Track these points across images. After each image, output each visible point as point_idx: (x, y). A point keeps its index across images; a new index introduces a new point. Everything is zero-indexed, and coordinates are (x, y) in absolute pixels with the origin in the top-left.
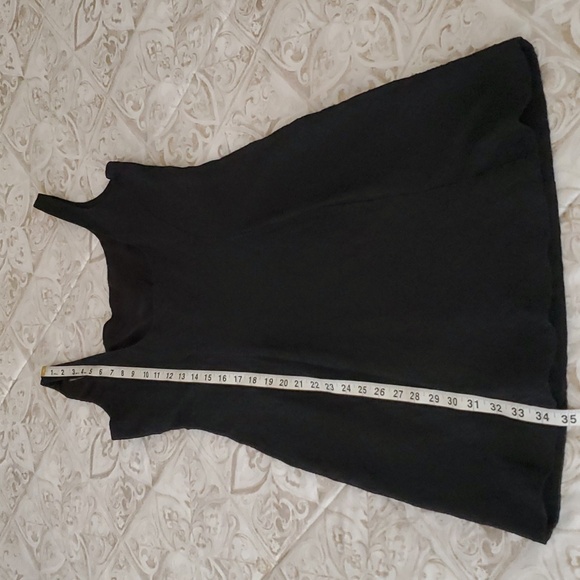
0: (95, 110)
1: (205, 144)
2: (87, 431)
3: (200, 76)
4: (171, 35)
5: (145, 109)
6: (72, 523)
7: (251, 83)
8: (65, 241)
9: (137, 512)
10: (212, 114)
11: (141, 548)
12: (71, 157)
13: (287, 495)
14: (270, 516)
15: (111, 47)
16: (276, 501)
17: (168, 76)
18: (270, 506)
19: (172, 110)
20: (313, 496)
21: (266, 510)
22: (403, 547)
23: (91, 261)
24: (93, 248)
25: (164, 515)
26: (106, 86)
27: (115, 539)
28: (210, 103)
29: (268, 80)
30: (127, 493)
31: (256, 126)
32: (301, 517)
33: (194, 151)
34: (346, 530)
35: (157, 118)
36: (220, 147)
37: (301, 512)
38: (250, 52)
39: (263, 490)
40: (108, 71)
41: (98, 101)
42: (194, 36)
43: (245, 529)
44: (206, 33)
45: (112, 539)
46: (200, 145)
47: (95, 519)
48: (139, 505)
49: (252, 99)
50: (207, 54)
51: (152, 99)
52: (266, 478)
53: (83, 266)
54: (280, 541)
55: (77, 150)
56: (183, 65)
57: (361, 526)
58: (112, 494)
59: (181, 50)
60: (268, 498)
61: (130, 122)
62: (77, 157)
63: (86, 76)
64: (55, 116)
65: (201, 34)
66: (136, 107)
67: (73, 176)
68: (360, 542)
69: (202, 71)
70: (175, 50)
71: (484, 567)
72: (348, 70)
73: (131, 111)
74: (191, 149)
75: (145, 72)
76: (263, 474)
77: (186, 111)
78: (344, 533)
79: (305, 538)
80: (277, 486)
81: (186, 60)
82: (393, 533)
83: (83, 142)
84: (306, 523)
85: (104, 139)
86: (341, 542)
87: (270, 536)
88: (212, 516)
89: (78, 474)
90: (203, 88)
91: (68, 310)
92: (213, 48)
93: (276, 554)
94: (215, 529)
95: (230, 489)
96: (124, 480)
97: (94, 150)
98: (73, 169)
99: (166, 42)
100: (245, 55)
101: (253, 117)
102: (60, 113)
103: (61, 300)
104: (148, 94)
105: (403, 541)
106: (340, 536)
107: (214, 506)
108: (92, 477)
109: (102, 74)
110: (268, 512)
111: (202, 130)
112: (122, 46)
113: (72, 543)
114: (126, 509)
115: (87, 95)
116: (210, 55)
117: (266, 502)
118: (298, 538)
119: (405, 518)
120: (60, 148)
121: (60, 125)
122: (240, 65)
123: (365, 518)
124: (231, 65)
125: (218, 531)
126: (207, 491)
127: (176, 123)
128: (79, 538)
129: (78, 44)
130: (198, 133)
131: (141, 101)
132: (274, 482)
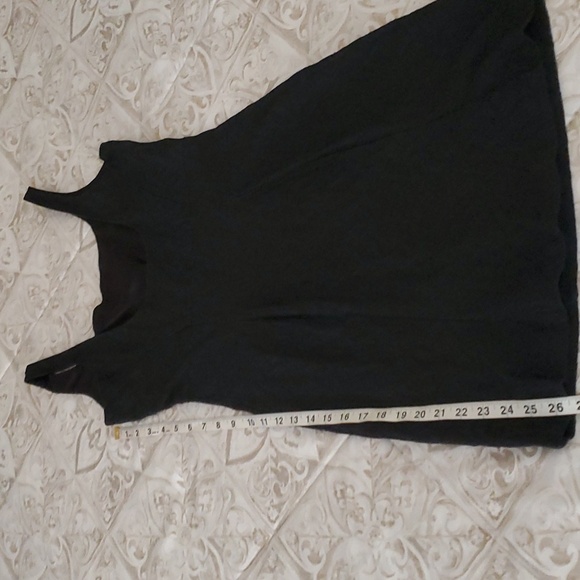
0: (89, 97)
1: (201, 115)
2: (73, 425)
3: (198, 49)
4: (169, 12)
5: (140, 89)
6: (54, 525)
7: (249, 48)
8: (55, 234)
9: (125, 501)
10: (209, 83)
11: (129, 540)
12: (63, 148)
13: (285, 457)
14: (267, 483)
15: (107, 34)
16: (274, 465)
17: (164, 53)
18: (266, 473)
19: (168, 87)
20: (313, 453)
21: (264, 476)
22: (411, 492)
23: (81, 250)
24: (84, 235)
25: (155, 500)
26: (101, 72)
27: (101, 535)
28: (208, 73)
29: (267, 41)
30: (115, 483)
31: (254, 89)
32: (300, 478)
33: (190, 123)
34: (348, 483)
35: (152, 95)
36: (217, 115)
37: (300, 473)
38: (248, 17)
39: (260, 456)
40: (103, 57)
41: (93, 89)
42: (193, 10)
43: (240, 500)
44: (204, 5)
45: (97, 535)
46: (197, 116)
47: (79, 517)
48: (127, 494)
49: (250, 63)
50: (205, 26)
51: (147, 78)
52: (263, 443)
53: (73, 257)
54: (278, 507)
55: (70, 140)
56: (180, 40)
57: (365, 477)
58: (99, 487)
59: (178, 25)
60: (265, 464)
61: (125, 103)
62: (70, 148)
63: (81, 65)
64: (47, 111)
65: (199, 7)
66: (131, 88)
67: (64, 167)
68: (363, 494)
69: (200, 43)
70: (172, 28)
71: (498, 500)
72: (349, 19)
73: (126, 92)
74: (187, 122)
75: (141, 53)
76: (260, 440)
77: (182, 85)
78: (346, 488)
79: (304, 500)
80: (276, 450)
81: (183, 35)
82: (398, 478)
83: (76, 132)
84: (305, 484)
85: (97, 125)
86: (344, 497)
87: (268, 504)
88: (205, 493)
89: (63, 472)
90: (200, 59)
91: (56, 303)
92: (211, 19)
93: (275, 522)
94: (209, 506)
95: (225, 461)
96: (111, 470)
97: (87, 138)
98: (65, 160)
99: (163, 20)
100: (243, 22)
101: (252, 80)
102: (52, 107)
103: (49, 295)
104: (144, 73)
105: (410, 485)
106: (341, 491)
107: (207, 481)
108: (77, 472)
109: (98, 60)
110: (265, 479)
111: (198, 101)
112: (119, 31)
113: (54, 547)
114: (112, 499)
115: (81, 84)
116: (208, 27)
117: (263, 468)
118: (298, 501)
119: (411, 462)
120: (52, 142)
121: (53, 119)
122: (238, 32)
123: (368, 467)
124: (229, 33)
125: (212, 507)
126: (201, 466)
127: (173, 97)
128: (62, 541)
129: (73, 36)
130: (194, 105)
131: (137, 81)
132: (272, 446)
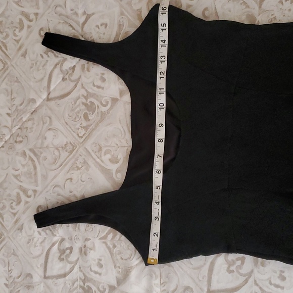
2: (40, 240)
8: (17, 81)
23: (48, 99)
30: (88, 291)
52: (246, 282)
53: (38, 104)
55: (37, 5)
62: (37, 11)
67: (29, 27)
76: (243, 278)
89: (30, 275)
91: (19, 139)
96: (84, 281)
98: (31, 21)
103: (10, 131)
108: (45, 277)
120: (17, 3)
132: (257, 285)
